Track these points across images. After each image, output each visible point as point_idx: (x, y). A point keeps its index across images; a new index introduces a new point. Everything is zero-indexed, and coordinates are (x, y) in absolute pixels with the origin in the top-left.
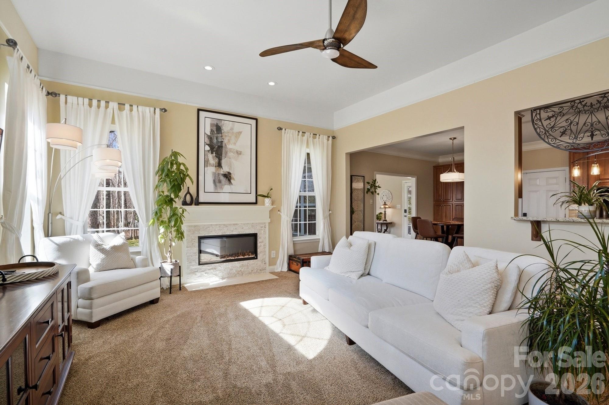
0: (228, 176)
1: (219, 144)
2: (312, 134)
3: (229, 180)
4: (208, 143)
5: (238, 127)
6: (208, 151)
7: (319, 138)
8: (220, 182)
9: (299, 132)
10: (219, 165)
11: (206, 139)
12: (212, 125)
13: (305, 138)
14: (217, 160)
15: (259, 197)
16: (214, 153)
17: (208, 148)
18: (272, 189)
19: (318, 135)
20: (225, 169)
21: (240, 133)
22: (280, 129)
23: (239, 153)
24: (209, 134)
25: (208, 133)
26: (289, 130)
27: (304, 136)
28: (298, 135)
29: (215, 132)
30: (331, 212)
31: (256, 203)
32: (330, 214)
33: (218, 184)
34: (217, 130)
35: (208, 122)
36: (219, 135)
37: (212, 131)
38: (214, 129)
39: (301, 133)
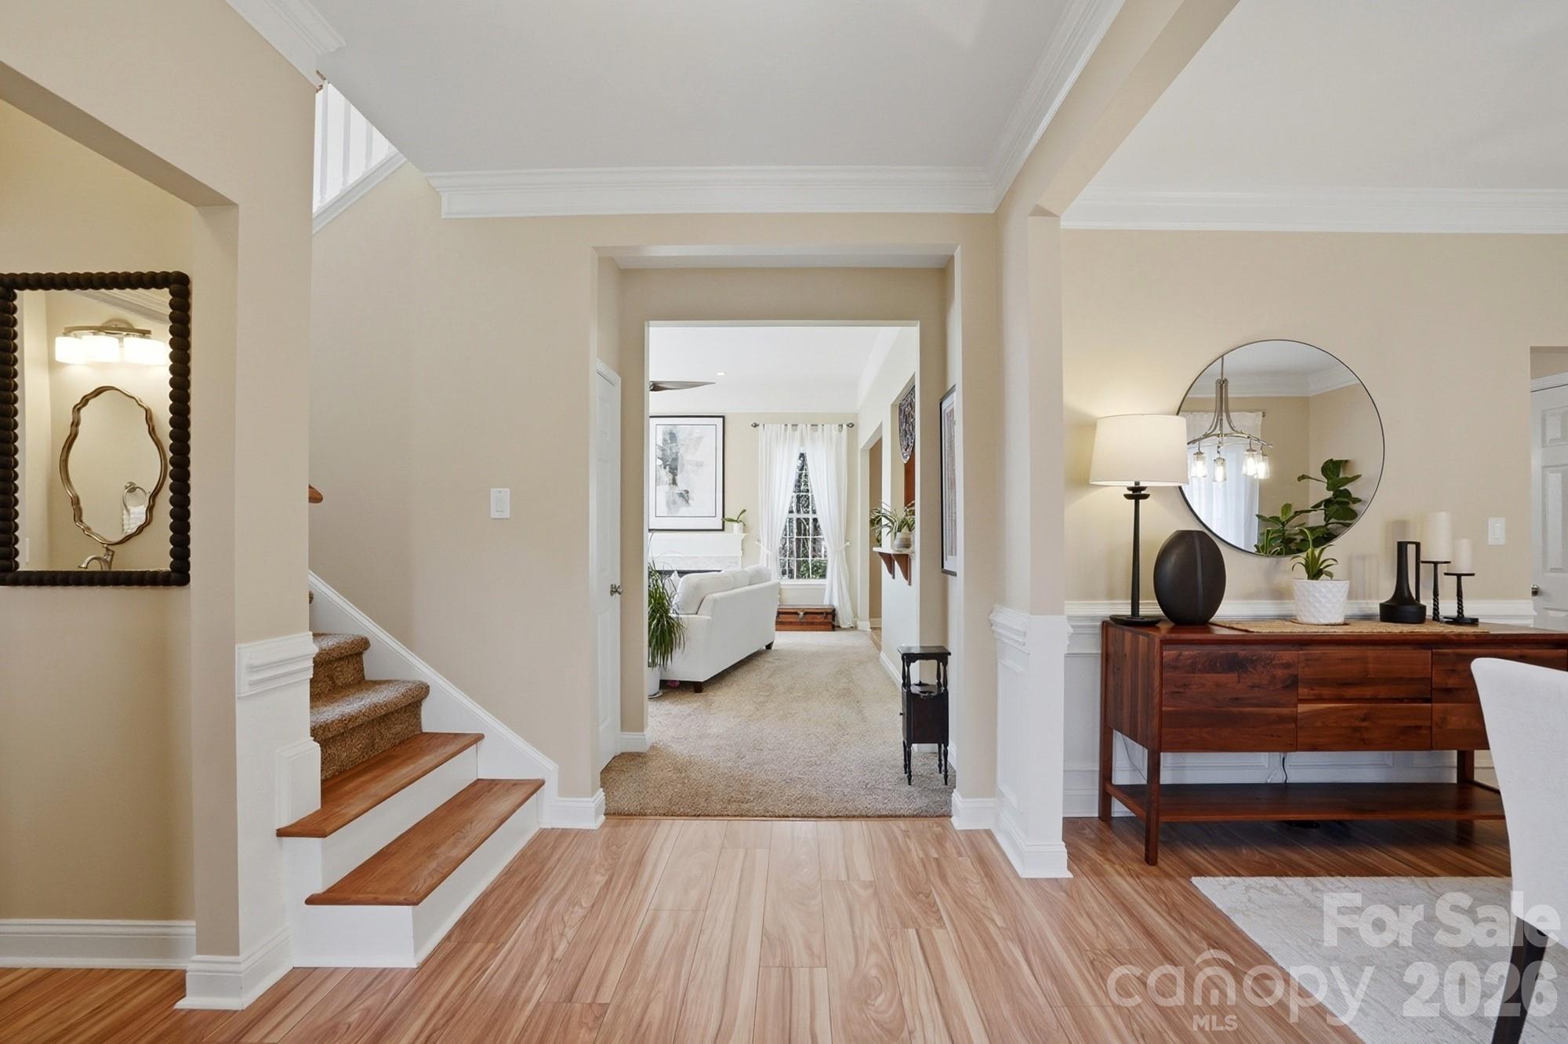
0: (685, 496)
1: (674, 456)
2: (809, 426)
3: (687, 502)
4: (660, 456)
5: (697, 431)
6: (661, 466)
7: (823, 430)
8: (674, 503)
9: (786, 425)
10: (674, 482)
11: (658, 451)
12: (664, 434)
13: (798, 433)
14: (671, 477)
15: (726, 523)
16: (668, 467)
17: (660, 462)
18: (744, 511)
19: (820, 426)
20: (682, 486)
21: (700, 438)
22: (756, 425)
23: (699, 465)
24: (661, 445)
25: (660, 443)
26: (770, 425)
27: (796, 430)
28: (786, 430)
29: (669, 442)
30: (848, 543)
31: (723, 530)
32: (847, 547)
33: (671, 506)
34: (670, 439)
35: (660, 429)
36: (675, 444)
37: (665, 440)
38: (668, 437)
39: (789, 426)
